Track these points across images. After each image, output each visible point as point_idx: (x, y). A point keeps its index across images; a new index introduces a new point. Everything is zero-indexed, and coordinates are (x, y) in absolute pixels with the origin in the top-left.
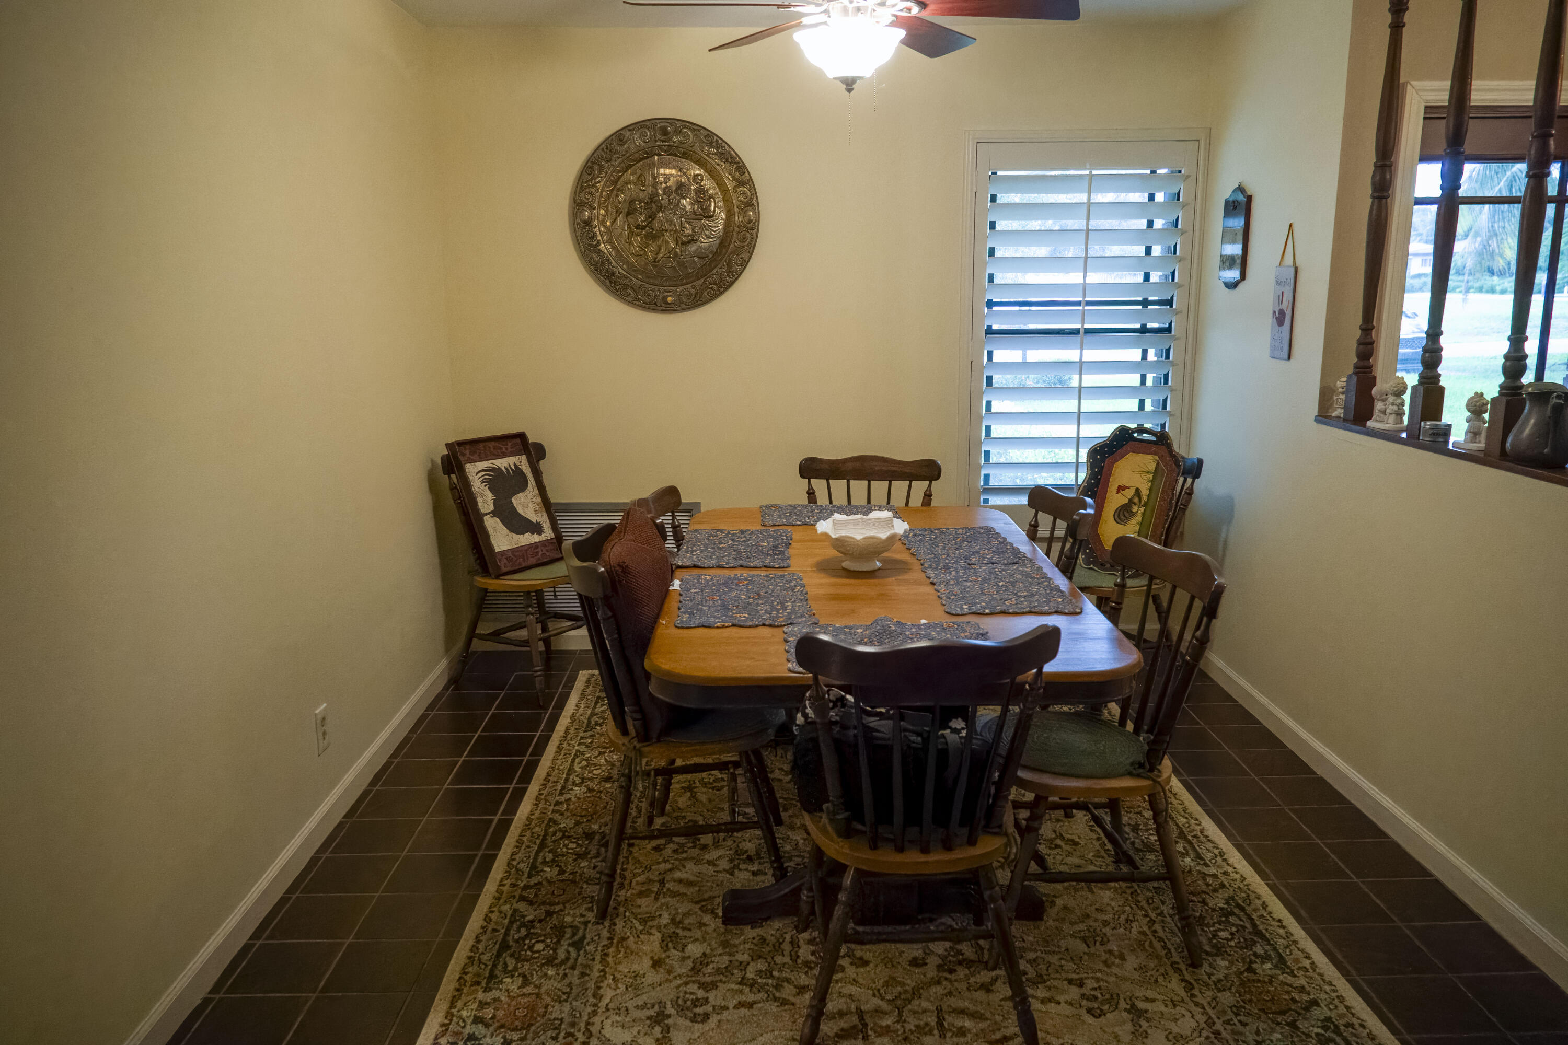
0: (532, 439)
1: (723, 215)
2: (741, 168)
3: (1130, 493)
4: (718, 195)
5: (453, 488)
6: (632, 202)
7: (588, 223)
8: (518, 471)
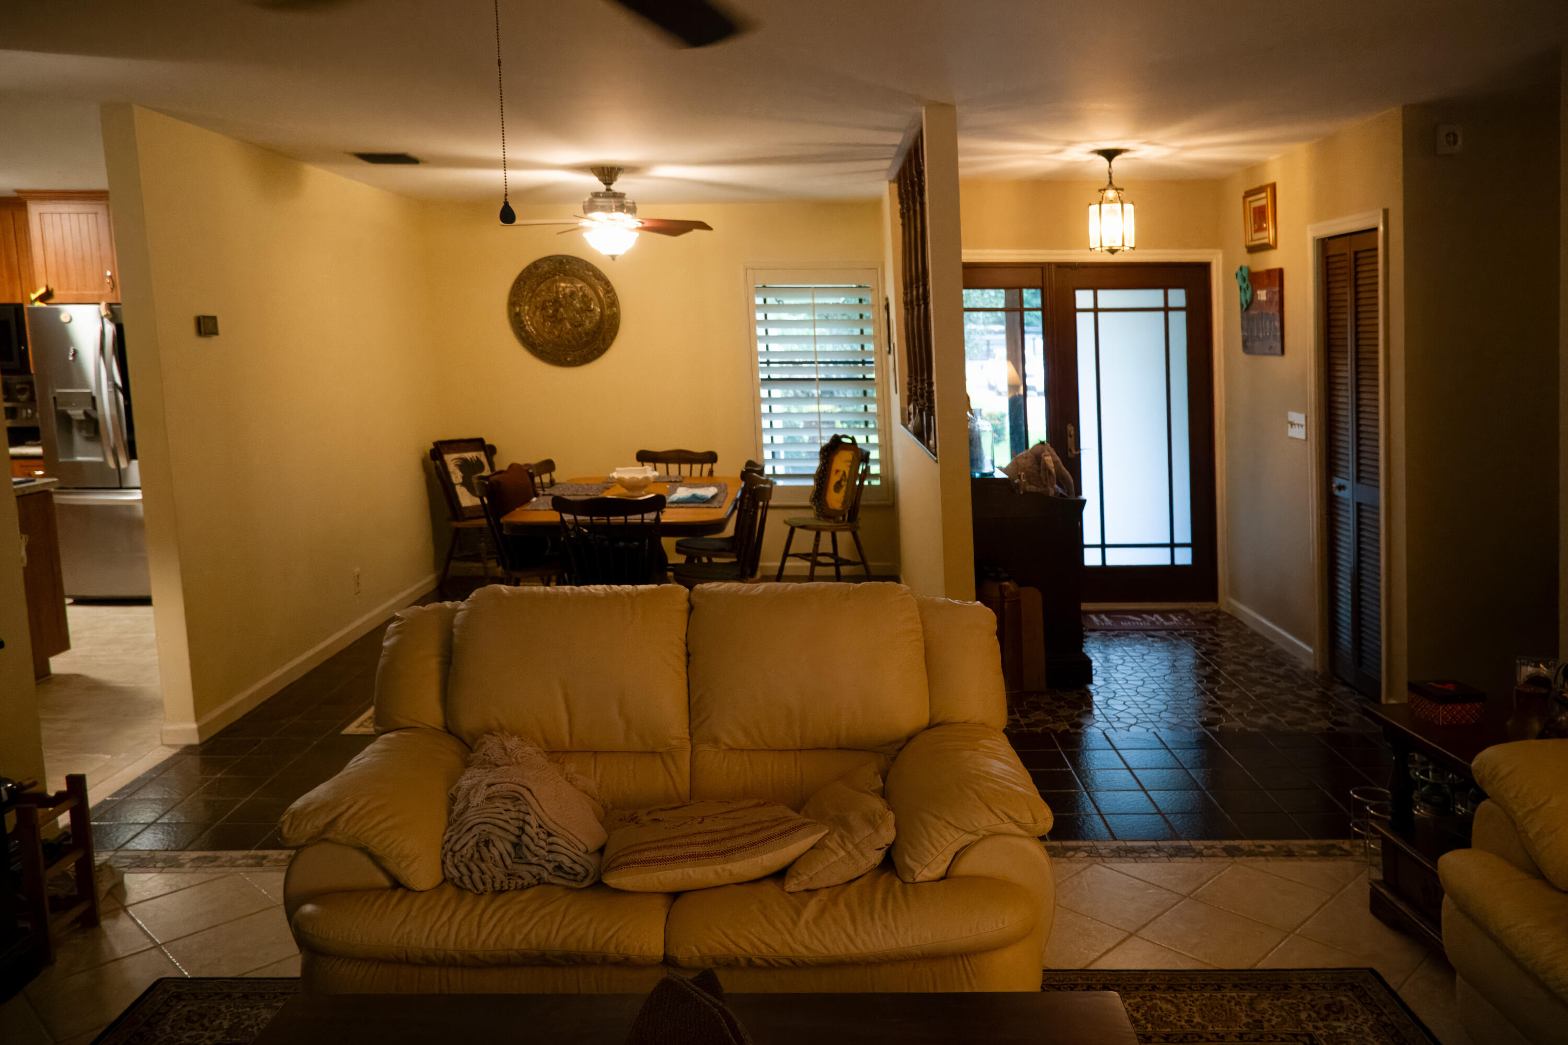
0: (487, 442)
1: (599, 310)
2: (607, 283)
3: (841, 473)
4: (596, 299)
5: (437, 468)
6: (544, 302)
7: (518, 314)
8: (478, 460)
